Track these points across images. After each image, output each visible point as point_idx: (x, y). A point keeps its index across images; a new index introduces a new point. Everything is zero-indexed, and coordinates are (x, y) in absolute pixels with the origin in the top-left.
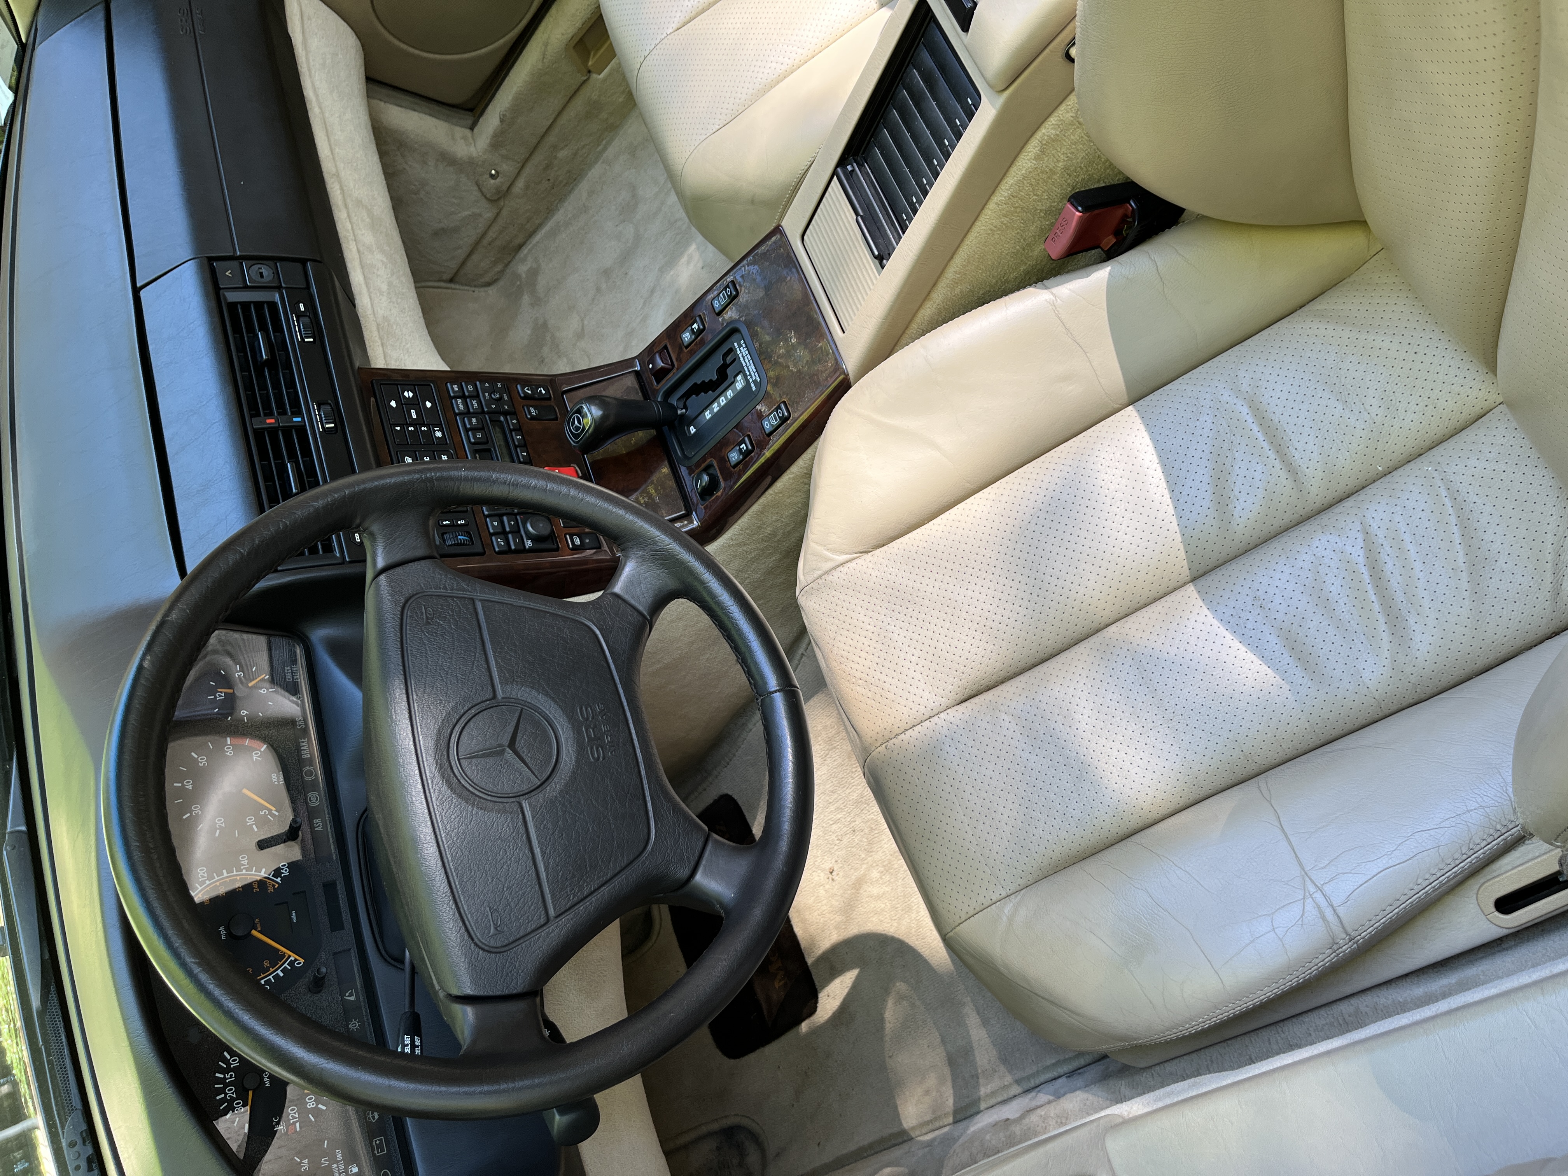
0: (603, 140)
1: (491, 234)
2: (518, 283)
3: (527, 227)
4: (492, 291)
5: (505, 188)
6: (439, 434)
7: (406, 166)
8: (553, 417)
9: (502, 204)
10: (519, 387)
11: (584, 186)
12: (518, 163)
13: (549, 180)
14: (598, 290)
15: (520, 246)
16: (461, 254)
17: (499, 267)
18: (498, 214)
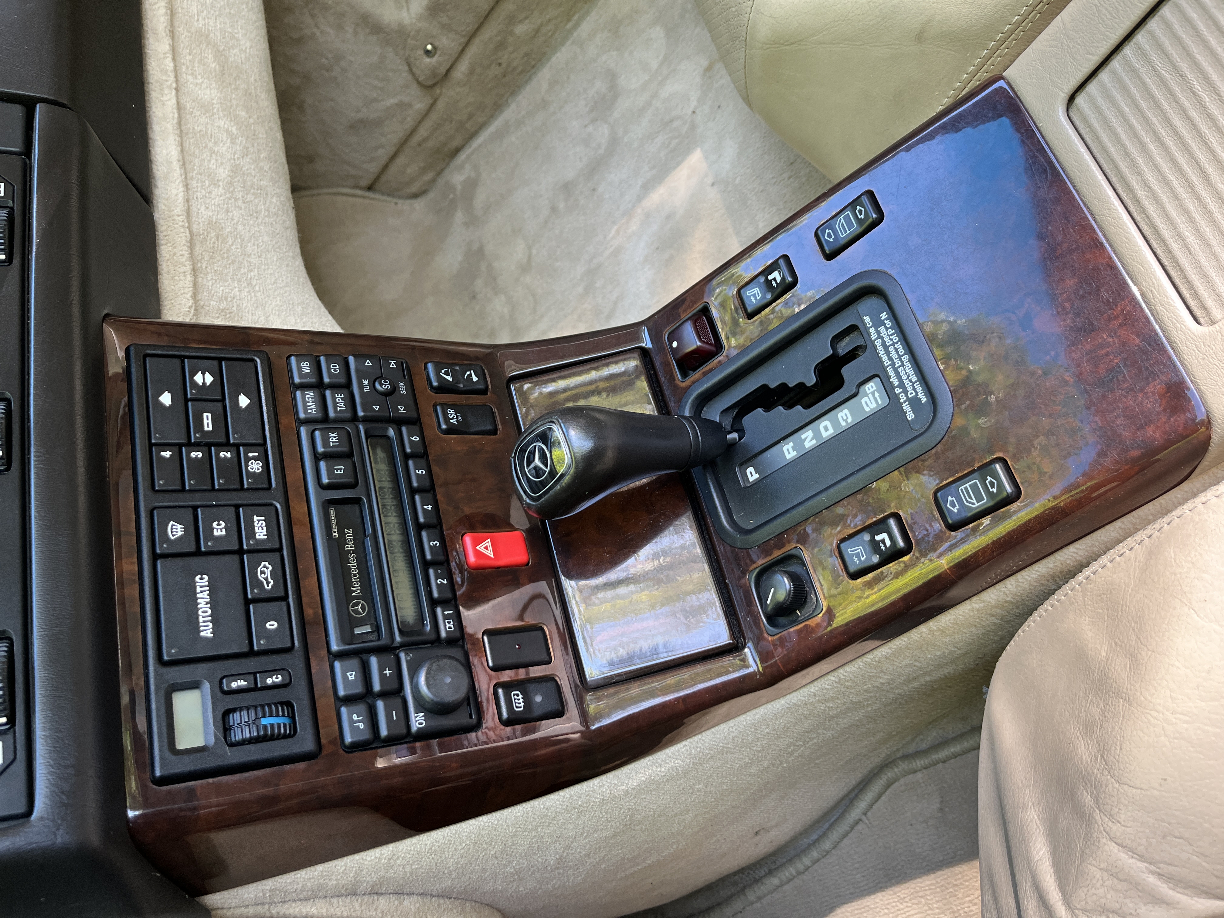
0: (574, 14)
1: (423, 132)
2: (451, 196)
3: (468, 126)
4: (419, 204)
5: (443, 70)
6: (255, 467)
7: (315, 30)
8: (489, 427)
9: (438, 91)
10: (430, 366)
11: (545, 75)
12: (463, 36)
13: (500, 64)
14: (554, 209)
15: (457, 151)
16: (383, 154)
17: (429, 176)
18: (432, 106)
